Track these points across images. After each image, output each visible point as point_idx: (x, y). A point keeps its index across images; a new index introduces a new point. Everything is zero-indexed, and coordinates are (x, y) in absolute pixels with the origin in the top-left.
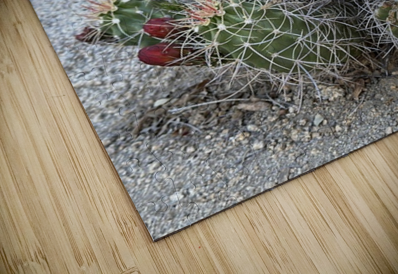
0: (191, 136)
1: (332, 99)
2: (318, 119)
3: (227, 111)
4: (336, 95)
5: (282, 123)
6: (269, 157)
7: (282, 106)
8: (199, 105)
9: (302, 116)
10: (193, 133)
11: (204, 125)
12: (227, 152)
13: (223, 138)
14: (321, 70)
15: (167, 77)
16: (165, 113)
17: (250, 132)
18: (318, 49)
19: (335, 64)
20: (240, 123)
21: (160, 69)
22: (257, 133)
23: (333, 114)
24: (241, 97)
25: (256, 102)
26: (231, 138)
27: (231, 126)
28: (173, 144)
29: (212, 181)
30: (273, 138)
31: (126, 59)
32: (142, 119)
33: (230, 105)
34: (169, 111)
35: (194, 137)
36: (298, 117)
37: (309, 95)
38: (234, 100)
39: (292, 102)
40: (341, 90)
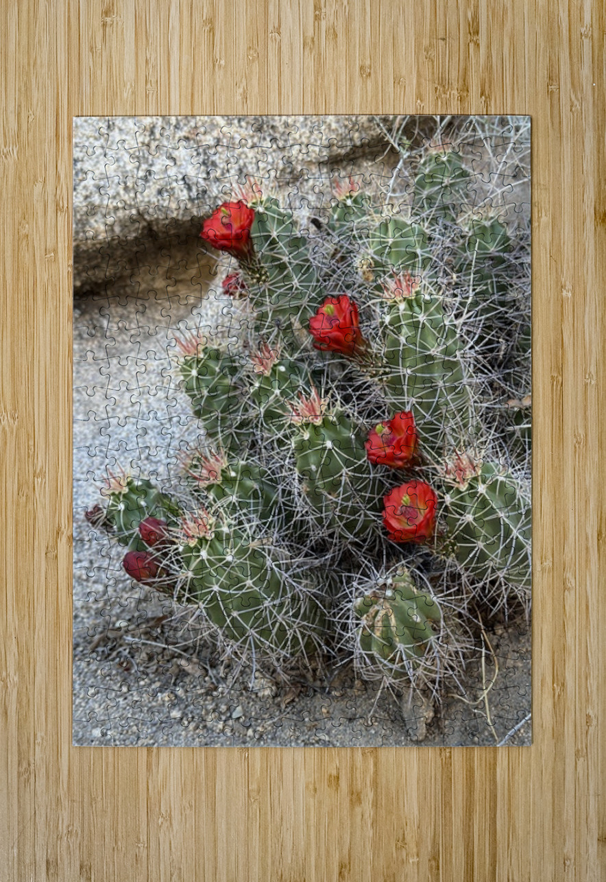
0: (130, 674)
1: (260, 694)
2: (238, 712)
3: (168, 661)
4: (267, 692)
5: (206, 700)
6: (180, 732)
7: (214, 680)
8: (149, 642)
9: (226, 700)
10: (133, 671)
11: (144, 667)
12: (150, 708)
13: (153, 690)
14: (268, 654)
15: (136, 596)
16: (121, 637)
17: (176, 696)
18: (278, 624)
19: (283, 653)
20: (173, 681)
21: (135, 584)
22: (181, 700)
23: (253, 714)
24: (185, 651)
25: (195, 663)
26: (159, 694)
27: (165, 681)
28: (114, 675)
29: (127, 732)
30: (192, 712)
31: (113, 559)
32: (102, 635)
33: (173, 657)
34: (125, 637)
35: (132, 677)
36: (223, 700)
37: (243, 679)
38: (179, 651)
39: (225, 679)
40: (274, 688)
